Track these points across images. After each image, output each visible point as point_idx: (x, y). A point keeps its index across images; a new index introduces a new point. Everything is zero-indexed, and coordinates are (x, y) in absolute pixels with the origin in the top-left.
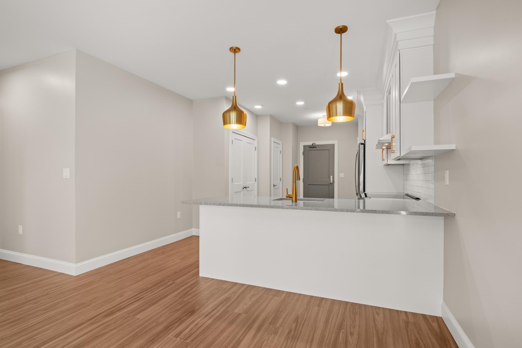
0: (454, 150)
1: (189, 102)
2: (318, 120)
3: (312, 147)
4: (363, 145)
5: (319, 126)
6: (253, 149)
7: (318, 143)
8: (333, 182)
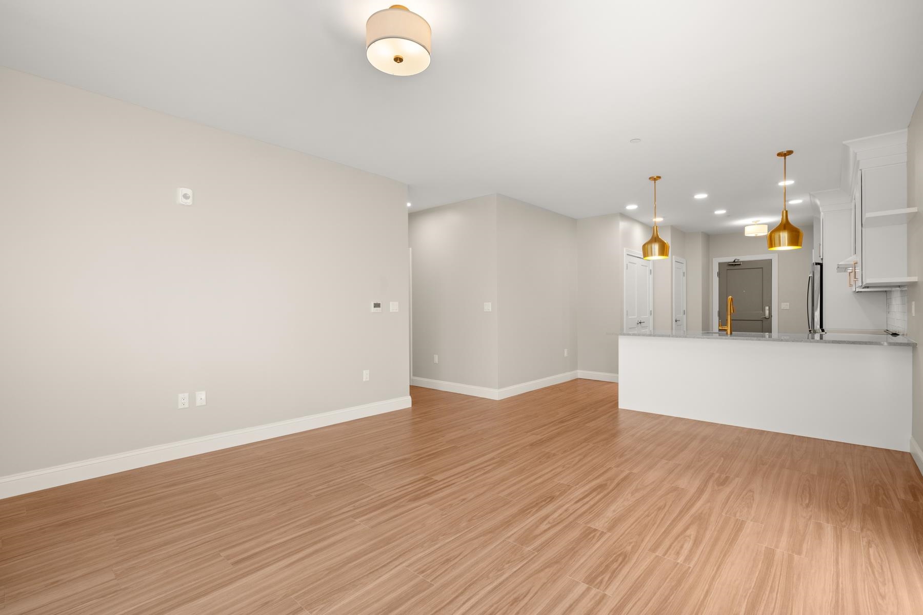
0: (917, 282)
1: (572, 222)
2: (745, 228)
3: (733, 265)
4: (819, 266)
5: (746, 236)
6: (648, 272)
7: (742, 258)
8: (770, 315)
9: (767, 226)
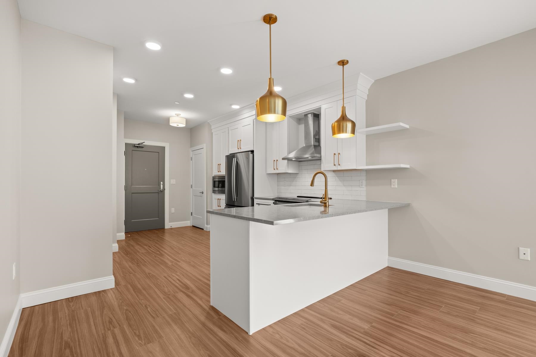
0: (408, 168)
2: (170, 118)
3: (137, 147)
5: (171, 125)
8: (164, 189)
9: (185, 120)
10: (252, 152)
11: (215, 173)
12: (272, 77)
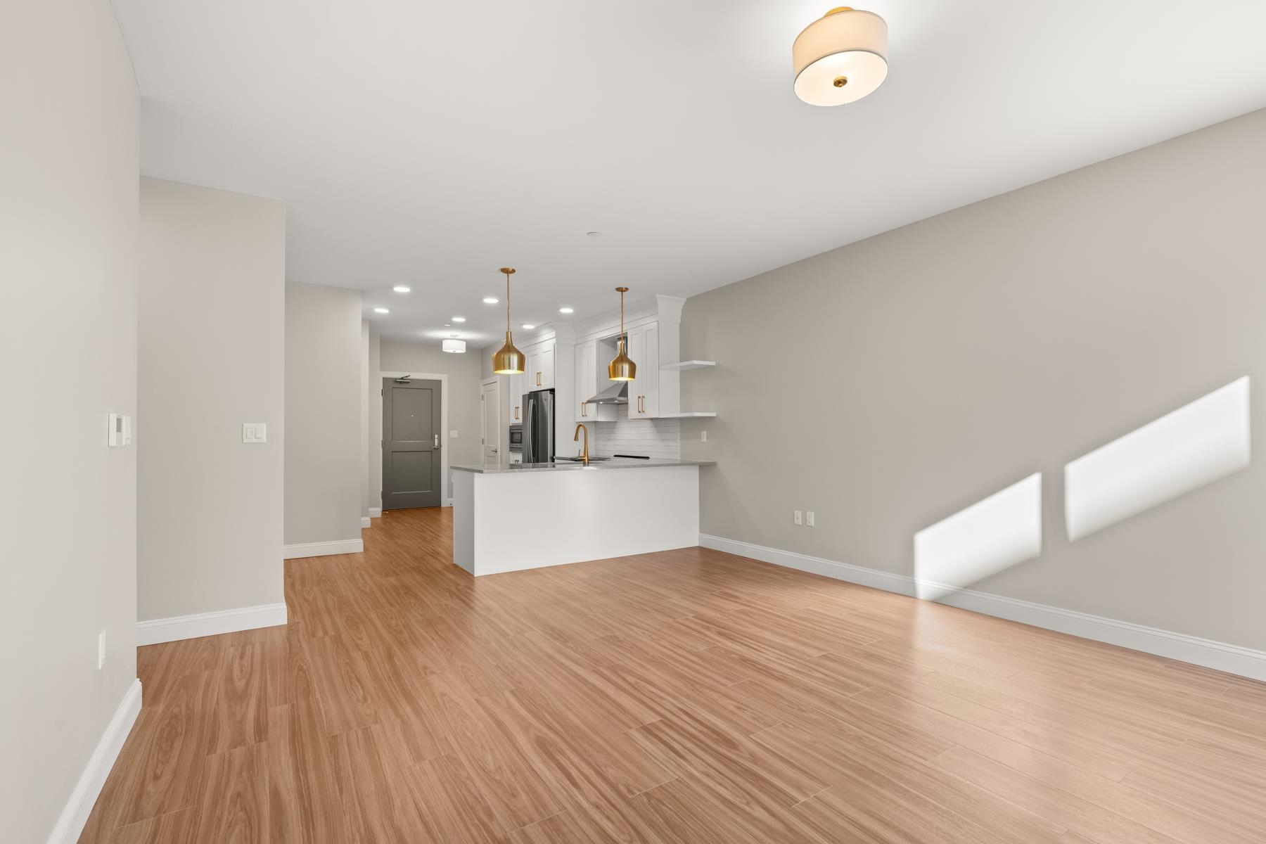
0: (715, 417)
3: (400, 382)
7: (412, 375)
8: (440, 445)
9: (465, 343)
10: (552, 391)
11: (513, 421)
12: (511, 330)
